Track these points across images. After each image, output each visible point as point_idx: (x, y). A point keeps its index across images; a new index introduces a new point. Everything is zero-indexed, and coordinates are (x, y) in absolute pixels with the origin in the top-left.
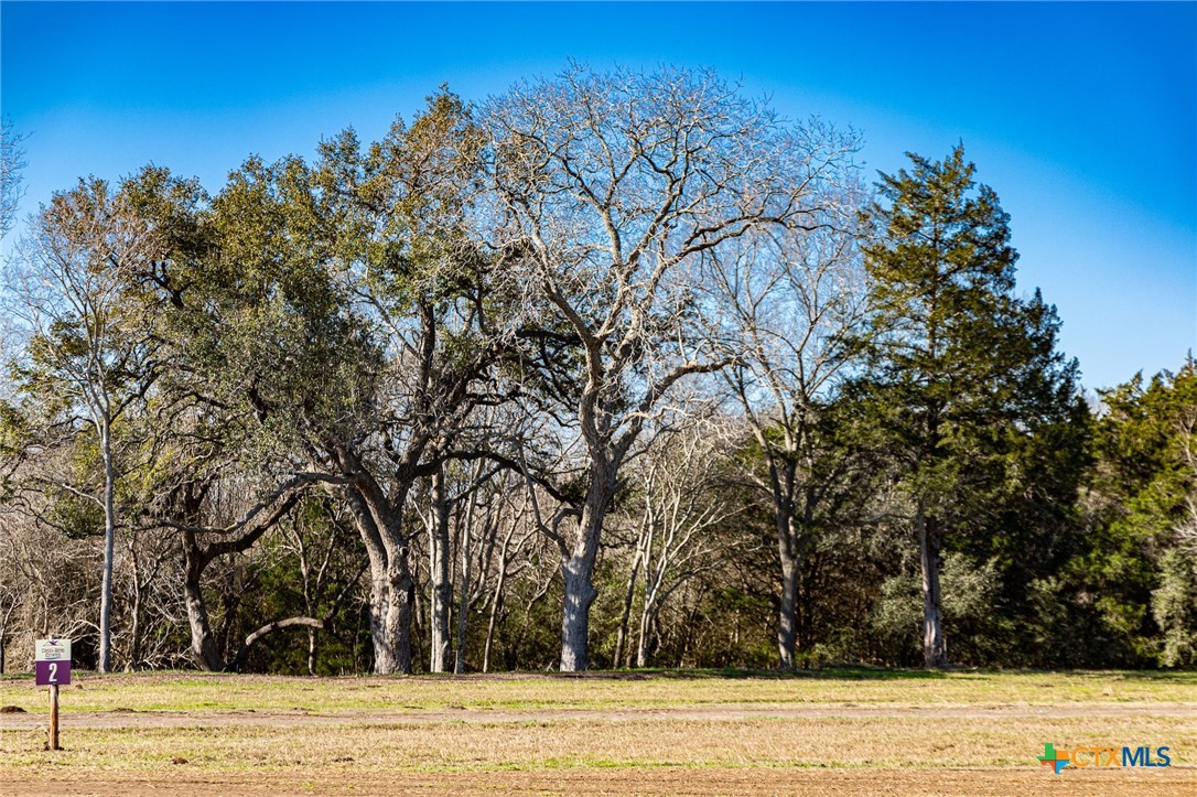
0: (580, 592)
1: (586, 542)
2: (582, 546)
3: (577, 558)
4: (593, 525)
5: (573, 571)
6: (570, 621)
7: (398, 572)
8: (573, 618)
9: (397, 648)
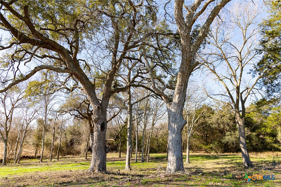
0: (177, 121)
1: (179, 94)
2: (177, 97)
3: (174, 103)
4: (183, 84)
5: (173, 110)
6: (173, 137)
7: (96, 117)
8: (174, 136)
9: (98, 150)
